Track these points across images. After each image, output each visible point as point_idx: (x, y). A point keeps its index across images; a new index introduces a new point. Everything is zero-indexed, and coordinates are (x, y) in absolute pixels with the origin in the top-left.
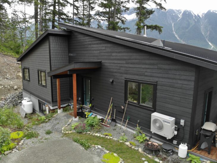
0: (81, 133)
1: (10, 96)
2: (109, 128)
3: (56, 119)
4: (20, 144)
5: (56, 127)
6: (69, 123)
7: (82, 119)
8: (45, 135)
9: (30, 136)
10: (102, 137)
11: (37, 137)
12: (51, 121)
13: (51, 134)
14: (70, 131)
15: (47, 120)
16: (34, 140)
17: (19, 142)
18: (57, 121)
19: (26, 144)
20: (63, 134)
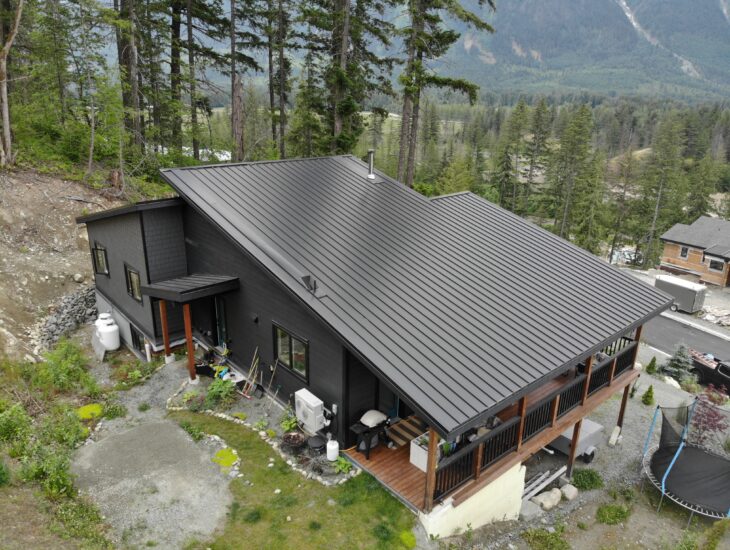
0: (196, 411)
1: (66, 301)
2: (248, 402)
3: (161, 377)
4: (97, 429)
5: (158, 396)
6: (181, 389)
7: (208, 379)
8: (137, 412)
9: (112, 414)
10: (229, 421)
11: (123, 416)
12: (151, 382)
13: (148, 411)
14: (180, 406)
15: (144, 379)
16: (119, 421)
17: (96, 426)
18: (162, 384)
19: (107, 429)
20: (167, 410)
